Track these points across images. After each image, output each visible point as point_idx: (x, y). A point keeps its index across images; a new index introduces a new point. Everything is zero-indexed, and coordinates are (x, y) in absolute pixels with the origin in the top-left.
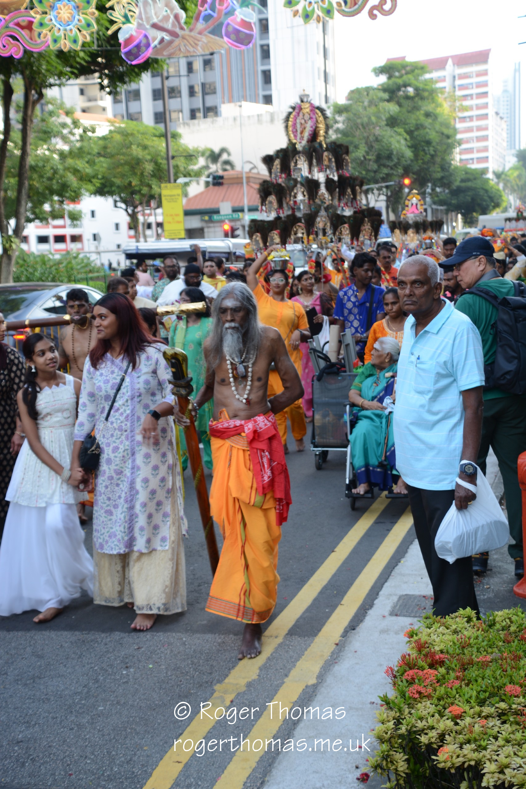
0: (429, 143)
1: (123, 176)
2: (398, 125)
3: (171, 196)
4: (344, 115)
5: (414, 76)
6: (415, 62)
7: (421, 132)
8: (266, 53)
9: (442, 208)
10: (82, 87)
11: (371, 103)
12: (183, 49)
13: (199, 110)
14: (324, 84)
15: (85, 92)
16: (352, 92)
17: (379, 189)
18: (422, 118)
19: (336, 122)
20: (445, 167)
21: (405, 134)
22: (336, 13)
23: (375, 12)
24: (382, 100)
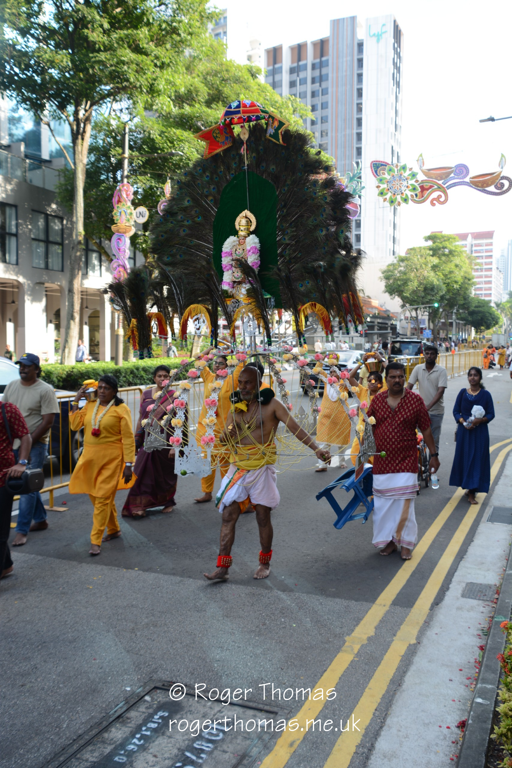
0: (456, 282)
2: (438, 270)
4: (406, 262)
5: (449, 243)
6: (450, 235)
7: (452, 275)
9: (462, 322)
11: (421, 256)
14: (392, 244)
16: (411, 249)
17: (425, 308)
18: (453, 267)
19: (400, 266)
20: (466, 298)
21: (442, 276)
22: (410, 201)
23: (435, 202)
24: (428, 254)
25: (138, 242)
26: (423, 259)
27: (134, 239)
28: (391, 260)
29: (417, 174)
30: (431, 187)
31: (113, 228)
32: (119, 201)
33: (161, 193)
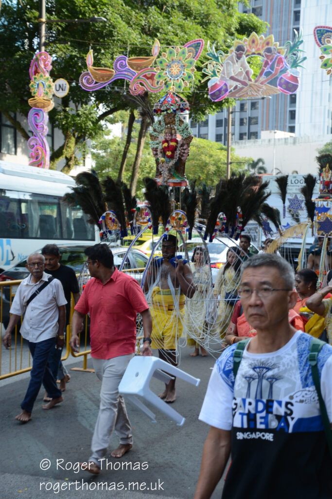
8: (293, 100)
12: (249, 93)
13: (245, 134)
25: (58, 118)
27: (53, 114)
31: (30, 102)
32: (36, 72)
33: (82, 65)
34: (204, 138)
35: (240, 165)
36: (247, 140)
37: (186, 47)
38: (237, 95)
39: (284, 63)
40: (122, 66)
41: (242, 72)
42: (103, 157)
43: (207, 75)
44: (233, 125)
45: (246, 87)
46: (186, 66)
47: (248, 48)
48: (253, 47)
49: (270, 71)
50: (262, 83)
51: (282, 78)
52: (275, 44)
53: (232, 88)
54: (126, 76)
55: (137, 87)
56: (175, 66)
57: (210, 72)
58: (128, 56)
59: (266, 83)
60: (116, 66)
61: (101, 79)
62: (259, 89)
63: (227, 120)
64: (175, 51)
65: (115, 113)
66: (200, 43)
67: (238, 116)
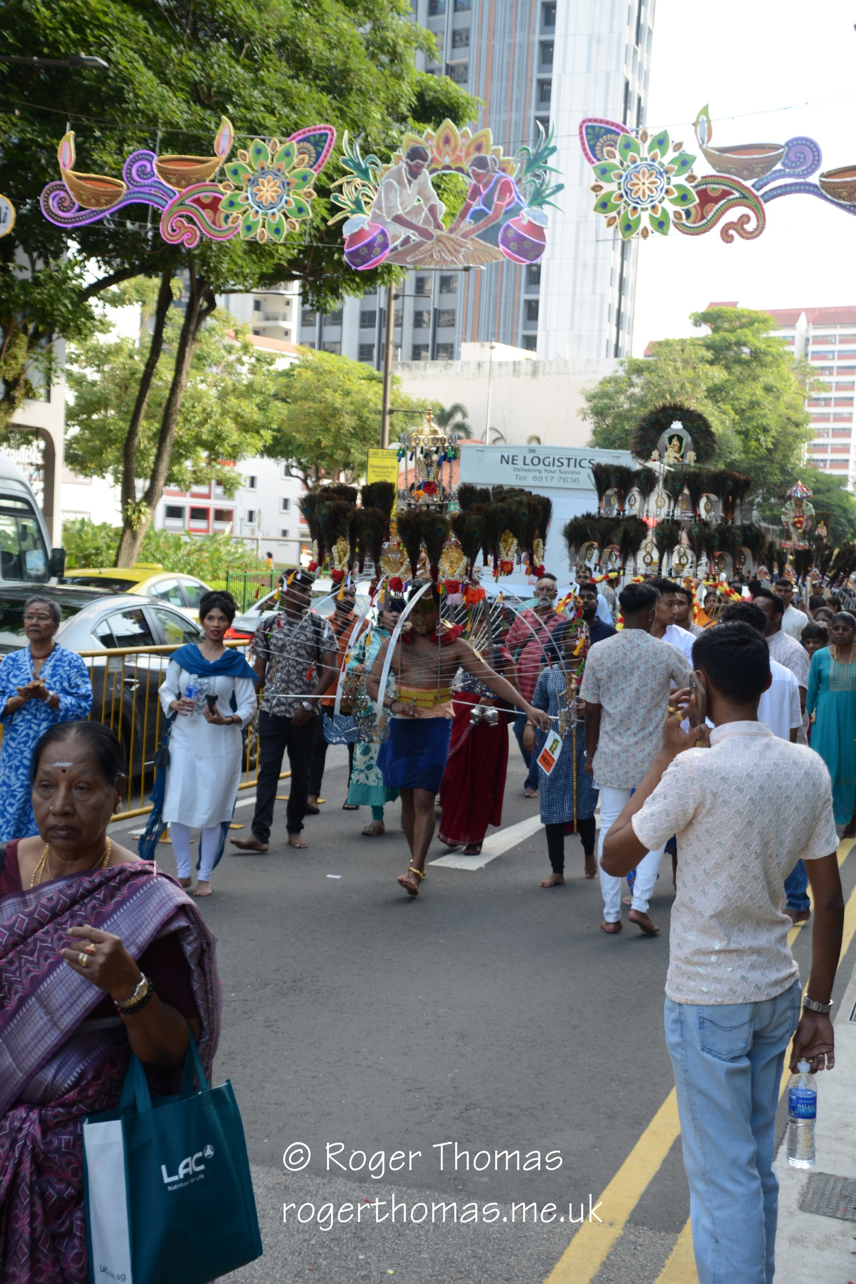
0: (765, 430)
1: (308, 430)
2: (723, 400)
3: (382, 467)
4: (645, 374)
5: (752, 331)
6: (756, 312)
7: (756, 412)
8: (534, 277)
9: (775, 527)
10: (258, 297)
11: (686, 362)
12: (436, 256)
13: (427, 346)
14: (615, 329)
15: (262, 306)
16: (660, 344)
18: (760, 392)
19: (632, 385)
20: (786, 468)
21: (732, 413)
22: (672, 227)
23: (731, 232)
24: (702, 360)
26: (691, 371)
28: (610, 368)
29: (694, 159)
30: (725, 194)
34: (332, 352)
35: (413, 418)
36: (430, 361)
37: (294, 142)
38: (408, 259)
39: (514, 194)
40: (142, 173)
41: (420, 206)
42: (94, 384)
43: (342, 209)
44: (399, 324)
45: (430, 242)
46: (293, 185)
47: (436, 154)
48: (447, 154)
49: (482, 210)
50: (465, 236)
51: (508, 227)
52: (494, 151)
53: (398, 243)
54: (154, 198)
55: (179, 224)
56: (269, 182)
57: (348, 202)
58: (157, 150)
59: (473, 236)
60: (129, 173)
61: (93, 201)
62: (457, 248)
63: (385, 314)
64: (269, 149)
65: (125, 284)
66: (326, 135)
67: (409, 306)
